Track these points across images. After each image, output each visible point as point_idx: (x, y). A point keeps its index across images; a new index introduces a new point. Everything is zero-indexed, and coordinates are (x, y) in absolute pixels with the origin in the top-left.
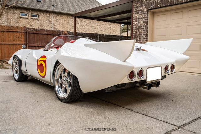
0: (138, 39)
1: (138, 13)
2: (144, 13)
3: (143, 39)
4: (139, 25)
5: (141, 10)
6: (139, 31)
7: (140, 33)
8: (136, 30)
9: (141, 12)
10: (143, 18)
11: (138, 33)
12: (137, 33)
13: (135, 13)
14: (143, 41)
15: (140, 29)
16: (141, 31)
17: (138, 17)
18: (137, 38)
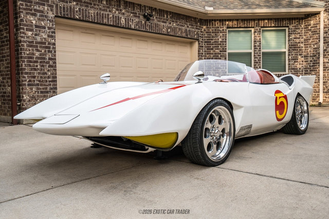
0: (37, 66)
1: (34, 15)
2: (50, 20)
3: (49, 67)
4: (39, 39)
5: (42, 12)
6: (38, 50)
7: (40, 55)
8: (30, 48)
9: (41, 16)
10: (47, 28)
11: (37, 54)
12: (33, 54)
13: (27, 13)
14: (48, 71)
15: (41, 47)
16: (43, 51)
17: (34, 22)
18: (35, 64)
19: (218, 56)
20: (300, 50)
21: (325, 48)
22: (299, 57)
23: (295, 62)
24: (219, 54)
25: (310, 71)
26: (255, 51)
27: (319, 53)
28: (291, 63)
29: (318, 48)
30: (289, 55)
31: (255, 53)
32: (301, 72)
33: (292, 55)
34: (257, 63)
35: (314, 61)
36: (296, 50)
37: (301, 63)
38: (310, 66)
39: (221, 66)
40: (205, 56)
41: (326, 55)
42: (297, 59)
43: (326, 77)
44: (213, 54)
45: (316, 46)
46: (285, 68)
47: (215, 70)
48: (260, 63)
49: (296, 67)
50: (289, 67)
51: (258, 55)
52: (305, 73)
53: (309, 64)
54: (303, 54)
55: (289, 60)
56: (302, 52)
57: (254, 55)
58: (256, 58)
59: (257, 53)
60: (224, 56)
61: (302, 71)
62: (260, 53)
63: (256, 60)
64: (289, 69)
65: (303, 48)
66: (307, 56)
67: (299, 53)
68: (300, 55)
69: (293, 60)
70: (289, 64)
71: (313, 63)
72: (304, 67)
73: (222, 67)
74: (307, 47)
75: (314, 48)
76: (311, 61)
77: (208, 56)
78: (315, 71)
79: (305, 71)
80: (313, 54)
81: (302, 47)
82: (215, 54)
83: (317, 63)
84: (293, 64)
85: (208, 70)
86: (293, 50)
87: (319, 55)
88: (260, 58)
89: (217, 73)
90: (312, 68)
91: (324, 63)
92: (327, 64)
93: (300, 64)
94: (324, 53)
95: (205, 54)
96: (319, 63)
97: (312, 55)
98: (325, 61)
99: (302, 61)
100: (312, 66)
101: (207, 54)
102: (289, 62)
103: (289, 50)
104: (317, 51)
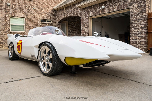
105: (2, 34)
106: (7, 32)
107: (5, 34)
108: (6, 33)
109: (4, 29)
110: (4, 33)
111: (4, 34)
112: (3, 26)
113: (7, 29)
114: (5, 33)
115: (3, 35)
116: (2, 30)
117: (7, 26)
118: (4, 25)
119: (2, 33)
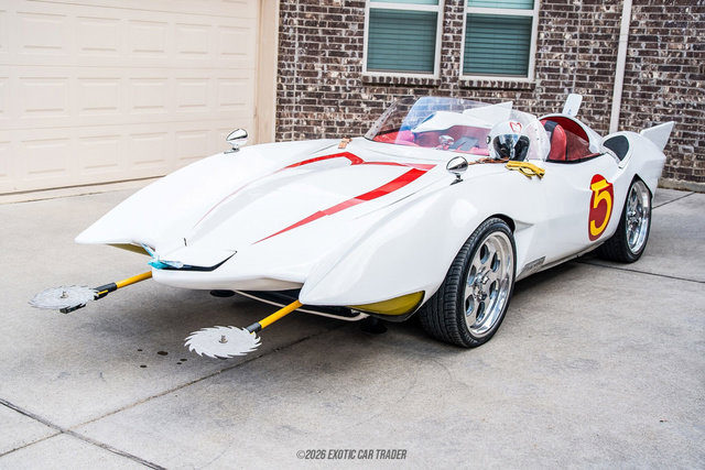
19: (340, 18)
20: (571, 16)
21: (634, 18)
22: (568, 36)
23: (553, 50)
24: (343, 11)
25: (591, 79)
26: (446, 9)
27: (618, 31)
28: (544, 52)
29: (619, 15)
30: (540, 28)
31: (446, 16)
32: (567, 81)
33: (549, 28)
34: (450, 45)
35: (604, 51)
36: (559, 15)
37: (570, 53)
38: (592, 65)
39: (348, 48)
40: (302, 16)
41: (635, 38)
42: (562, 43)
43: (628, 101)
44: (325, 10)
45: (612, 10)
46: (527, 65)
47: (328, 61)
48: (458, 45)
49: (556, 64)
50: (537, 63)
51: (456, 24)
52: (578, 85)
53: (590, 58)
54: (578, 27)
55: (539, 42)
56: (576, 23)
57: (445, 23)
58: (449, 31)
59: (453, 17)
60: (356, 19)
61: (571, 77)
62: (461, 17)
63: (447, 38)
64: (536, 70)
65: (579, 12)
66: (588, 37)
67: (566, 25)
68: (570, 29)
69: (550, 42)
70: (538, 56)
71: (600, 59)
72: (577, 67)
73: (350, 52)
74: (591, 9)
75: (608, 16)
76: (596, 51)
77: (309, 14)
78: (602, 79)
79: (580, 78)
80: (604, 30)
81: (577, 8)
82: (332, 10)
83: (609, 59)
84: (549, 56)
85: (309, 60)
86: (554, 14)
87: (618, 37)
88: (460, 32)
89: (336, 68)
90: (597, 70)
91: (627, 59)
92: (634, 64)
93: (566, 57)
94: (631, 30)
95: (302, 9)
96: (615, 59)
97: (599, 33)
98: (632, 55)
99: (574, 50)
100: (598, 66)
101: (309, 9)
102: (539, 48)
103: (542, 14)
104: (613, 24)
105: (645, 82)
106: (678, 69)
107: (665, 83)
108: (671, 76)
109: (663, 47)
110: (656, 75)
111: (659, 82)
112: (658, 24)
113: (680, 47)
114: (665, 76)
115: (649, 89)
116: (647, 53)
117: (684, 25)
118: (663, 17)
119: (643, 75)
